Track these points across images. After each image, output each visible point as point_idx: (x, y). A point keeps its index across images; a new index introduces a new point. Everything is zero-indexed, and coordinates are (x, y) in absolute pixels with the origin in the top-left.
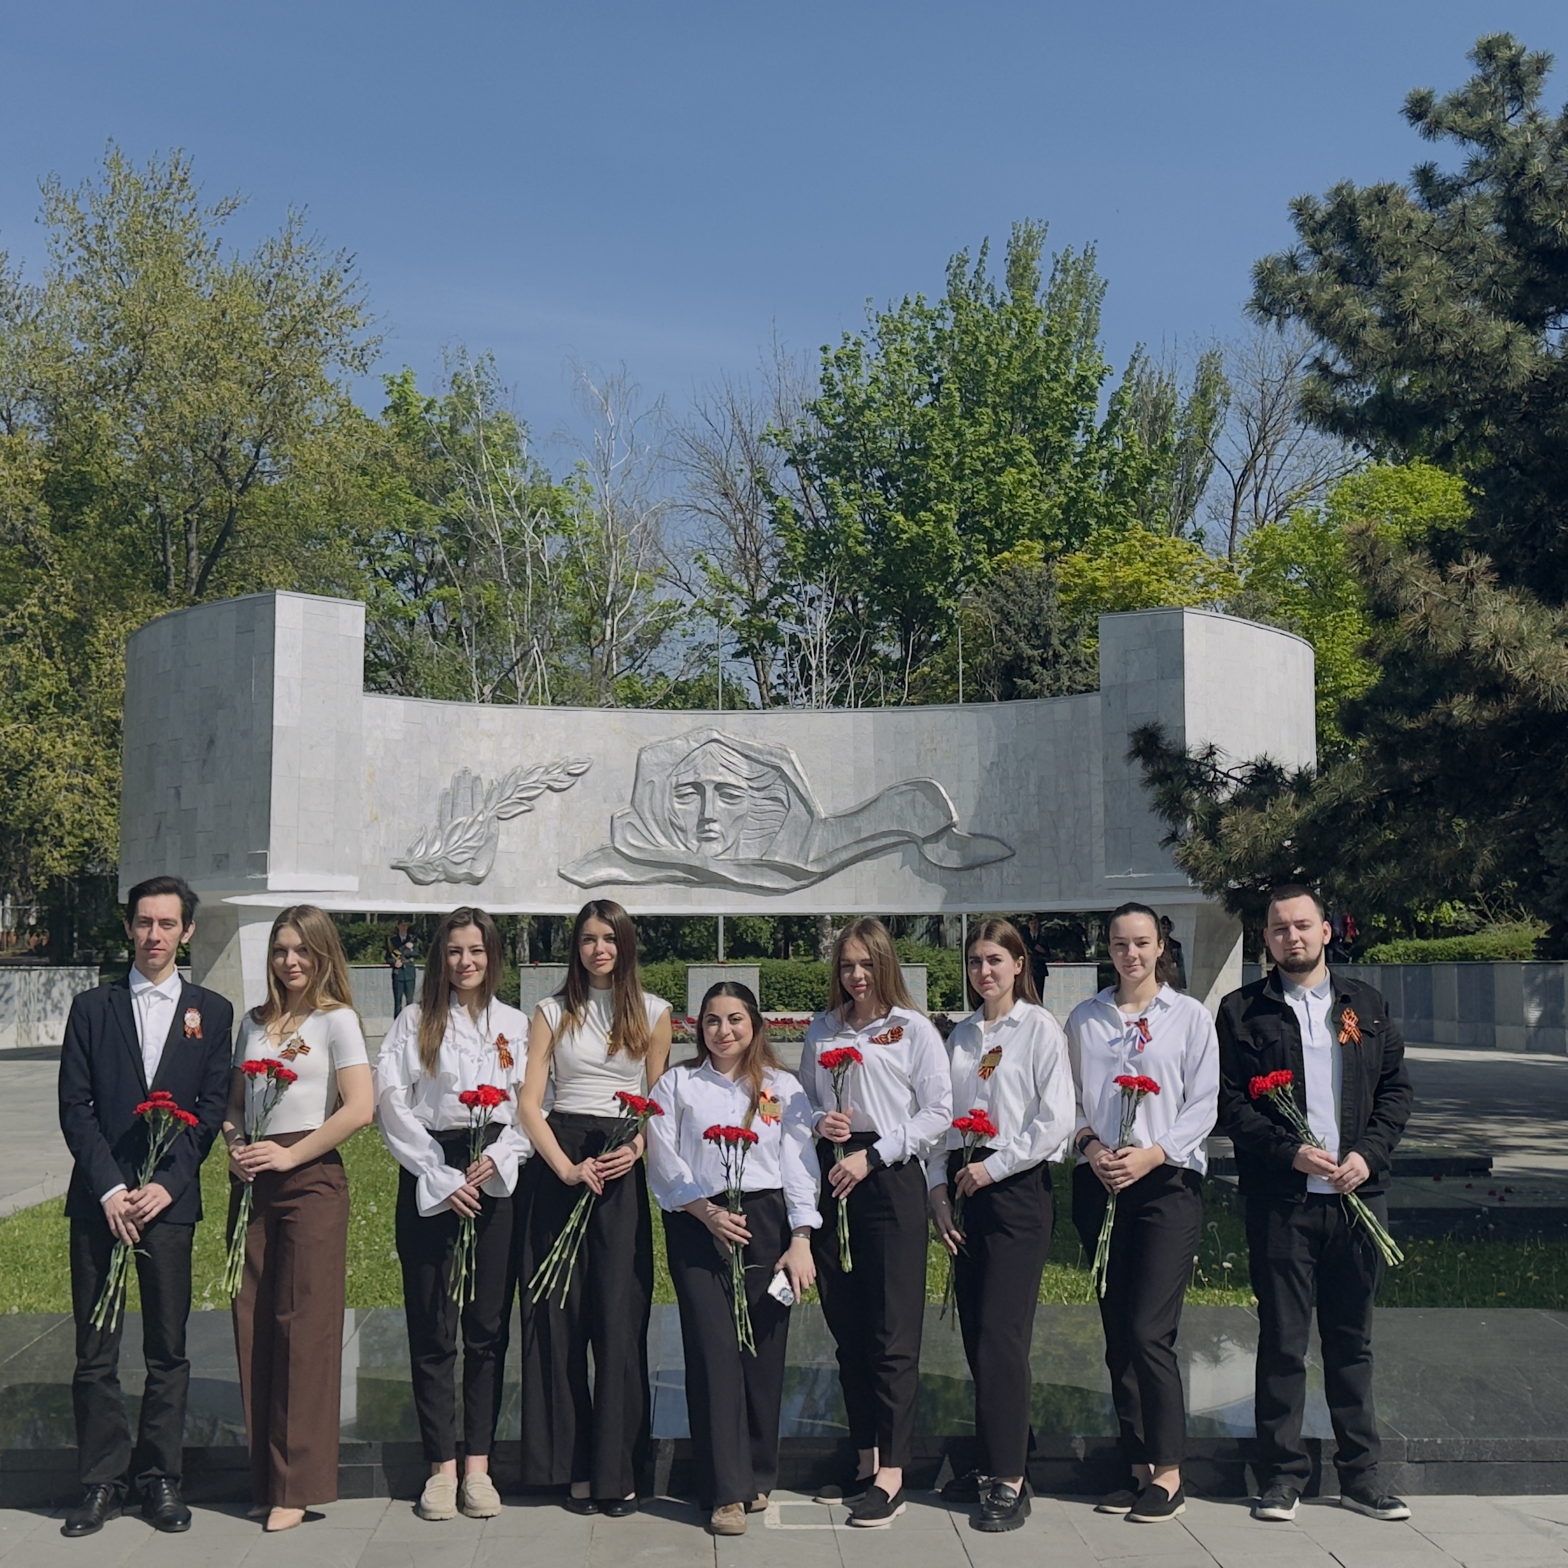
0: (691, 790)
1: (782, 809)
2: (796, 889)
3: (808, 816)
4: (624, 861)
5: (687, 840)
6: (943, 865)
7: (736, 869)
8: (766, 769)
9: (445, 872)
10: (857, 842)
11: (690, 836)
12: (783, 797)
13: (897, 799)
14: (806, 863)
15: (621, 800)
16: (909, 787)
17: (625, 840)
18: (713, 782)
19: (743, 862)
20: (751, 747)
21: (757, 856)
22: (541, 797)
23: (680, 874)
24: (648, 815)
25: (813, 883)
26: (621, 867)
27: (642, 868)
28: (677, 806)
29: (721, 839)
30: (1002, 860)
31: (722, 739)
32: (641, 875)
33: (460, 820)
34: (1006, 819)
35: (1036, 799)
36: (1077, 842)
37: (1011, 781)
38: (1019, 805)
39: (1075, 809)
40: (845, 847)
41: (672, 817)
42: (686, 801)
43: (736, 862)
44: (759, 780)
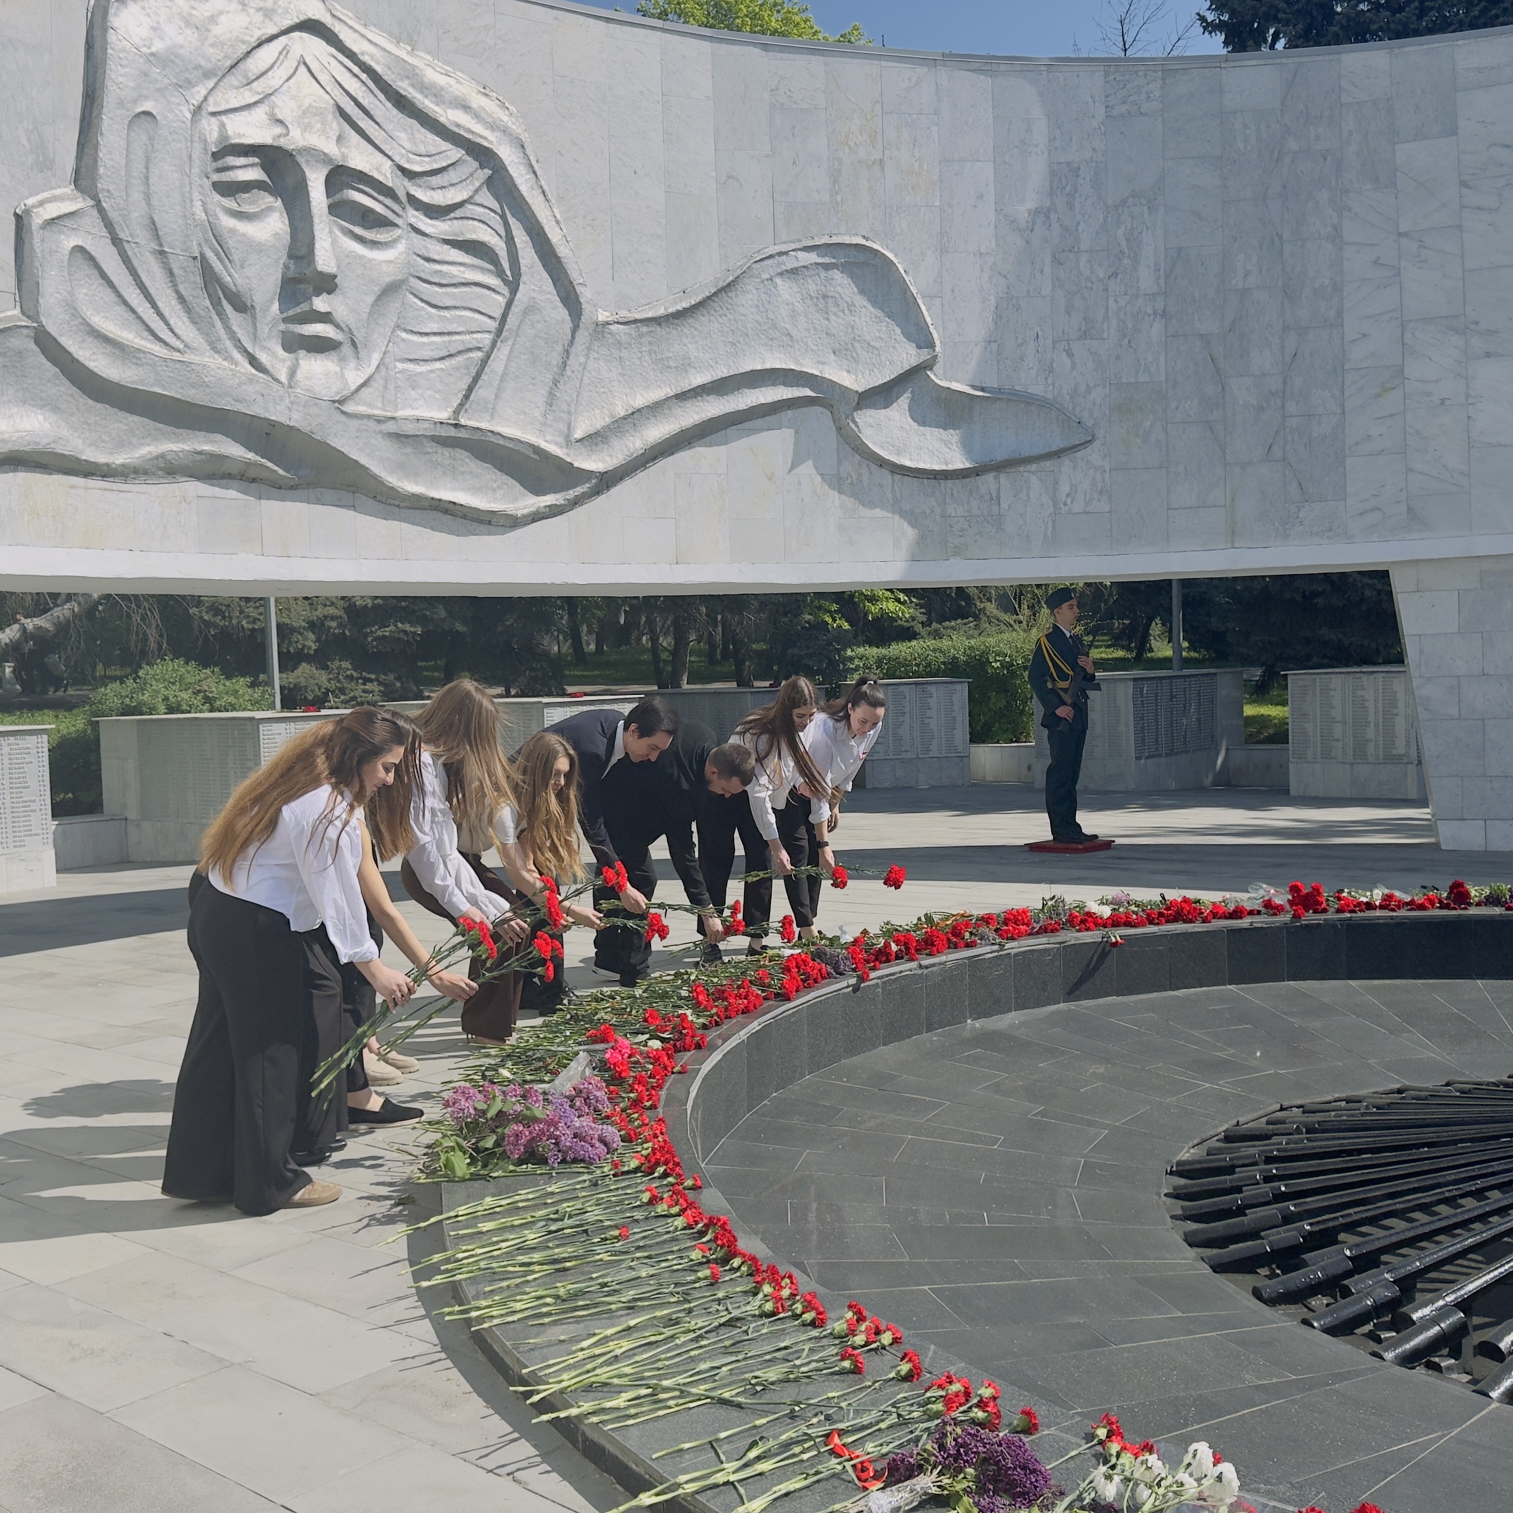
0: (254, 174)
1: (493, 281)
2: (536, 517)
3: (562, 313)
4: (65, 388)
5: (255, 337)
6: (908, 463)
7: (388, 449)
8: (456, 153)
10: (682, 397)
11: (264, 329)
12: (499, 245)
13: (785, 289)
14: (568, 441)
15: (45, 164)
16: (813, 258)
17: (74, 311)
18: (326, 158)
19: (410, 429)
20: (412, 74)
21: (444, 415)
23: (236, 451)
24: (142, 236)
25: (575, 503)
26: (52, 406)
27: (123, 423)
28: (228, 222)
29: (347, 349)
30: (1056, 454)
31: (337, 28)
32: (121, 445)
34: (1070, 354)
35: (1160, 304)
36: (1291, 407)
37: (1084, 258)
38: (1106, 318)
39: (1286, 329)
40: (655, 409)
41: (210, 255)
42: (246, 208)
43: (391, 427)
44: (435, 180)
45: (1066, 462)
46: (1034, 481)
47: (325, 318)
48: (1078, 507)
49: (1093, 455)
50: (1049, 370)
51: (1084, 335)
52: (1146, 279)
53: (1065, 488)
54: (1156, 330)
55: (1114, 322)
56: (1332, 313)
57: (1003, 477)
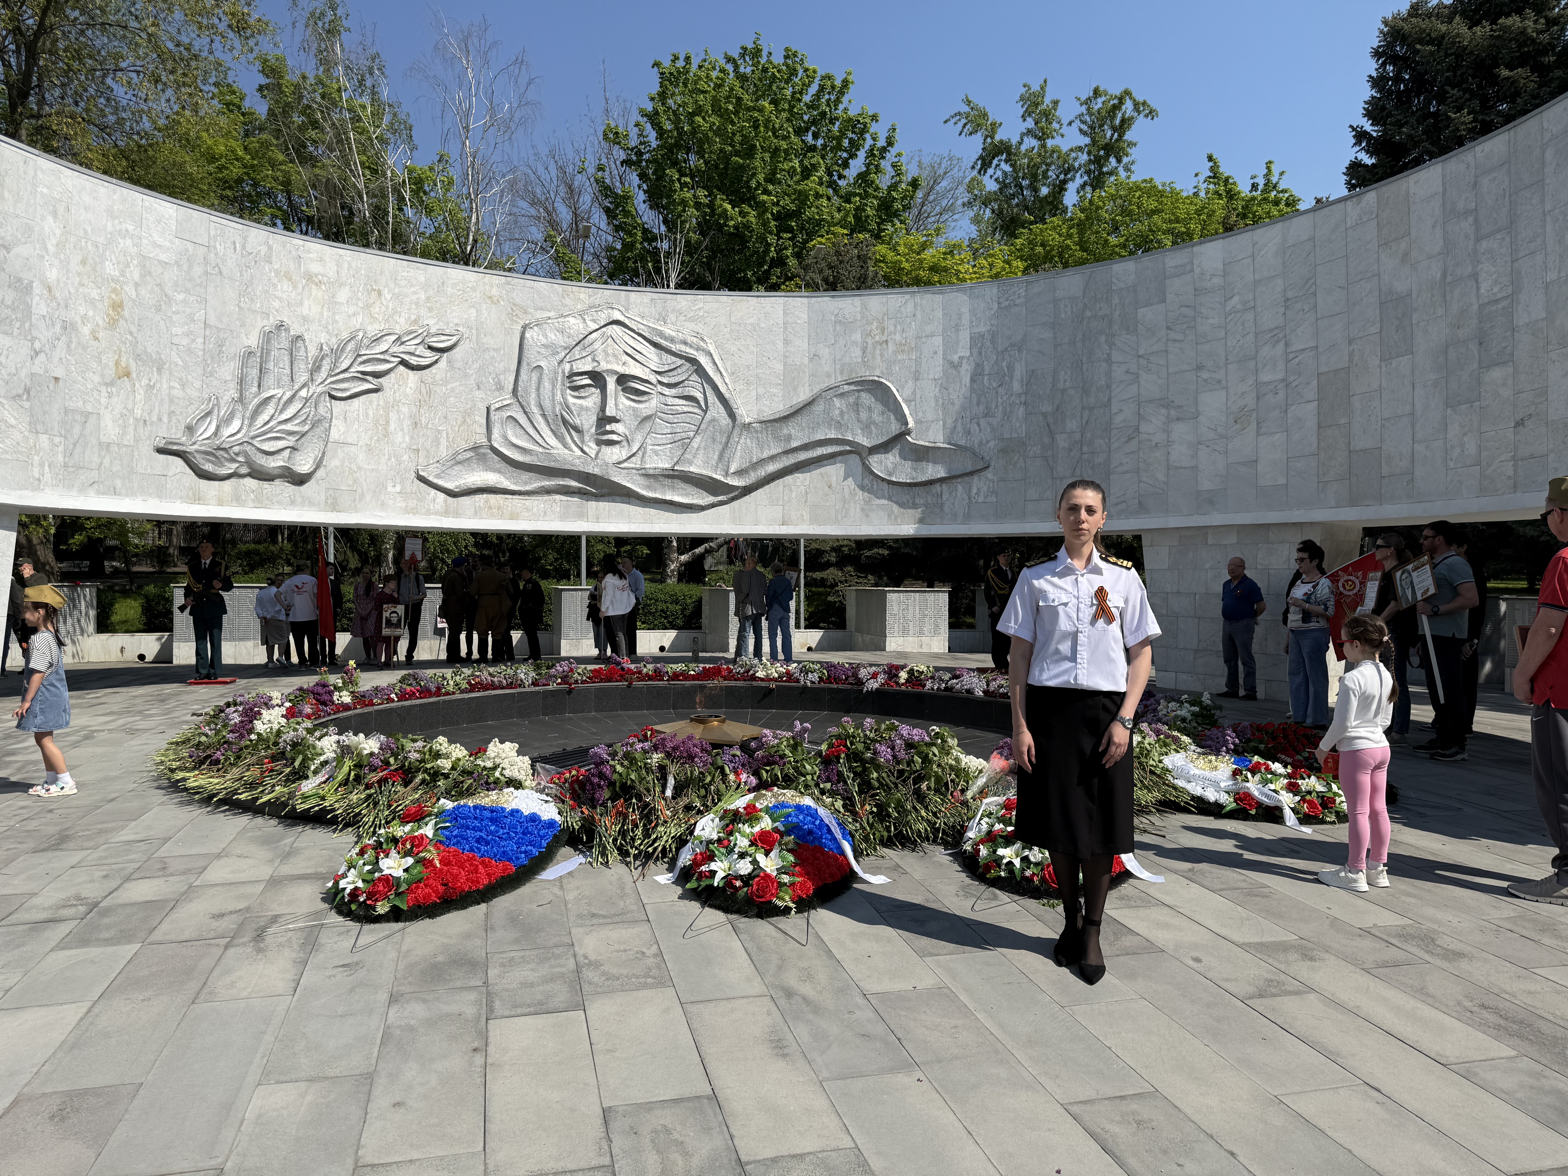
0: (588, 381)
1: (696, 410)
2: (713, 506)
3: (729, 421)
4: (503, 465)
5: (583, 442)
6: (894, 479)
7: (642, 480)
8: (679, 362)
9: (249, 463)
10: (786, 452)
11: (587, 438)
12: (699, 396)
13: (837, 402)
14: (727, 474)
15: (500, 387)
16: (852, 387)
17: (505, 438)
18: (616, 372)
19: (651, 472)
20: (661, 334)
21: (667, 466)
22: (392, 375)
23: (574, 484)
24: (535, 410)
25: (733, 499)
26: (499, 471)
27: (526, 476)
28: (571, 400)
29: (625, 443)
30: (971, 474)
31: (627, 321)
32: (526, 483)
33: (272, 392)
34: (978, 424)
35: (1023, 399)
36: (1085, 449)
37: (986, 378)
38: (997, 406)
39: (1083, 408)
40: (772, 458)
41: (564, 413)
42: (583, 395)
43: (643, 472)
44: (670, 374)
45: (976, 479)
46: (960, 487)
47: (612, 432)
48: (980, 500)
49: (989, 474)
50: (968, 433)
51: (986, 415)
52: (1016, 386)
53: (974, 490)
54: (1021, 412)
55: (1001, 408)
56: (1106, 399)
57: (944, 486)
